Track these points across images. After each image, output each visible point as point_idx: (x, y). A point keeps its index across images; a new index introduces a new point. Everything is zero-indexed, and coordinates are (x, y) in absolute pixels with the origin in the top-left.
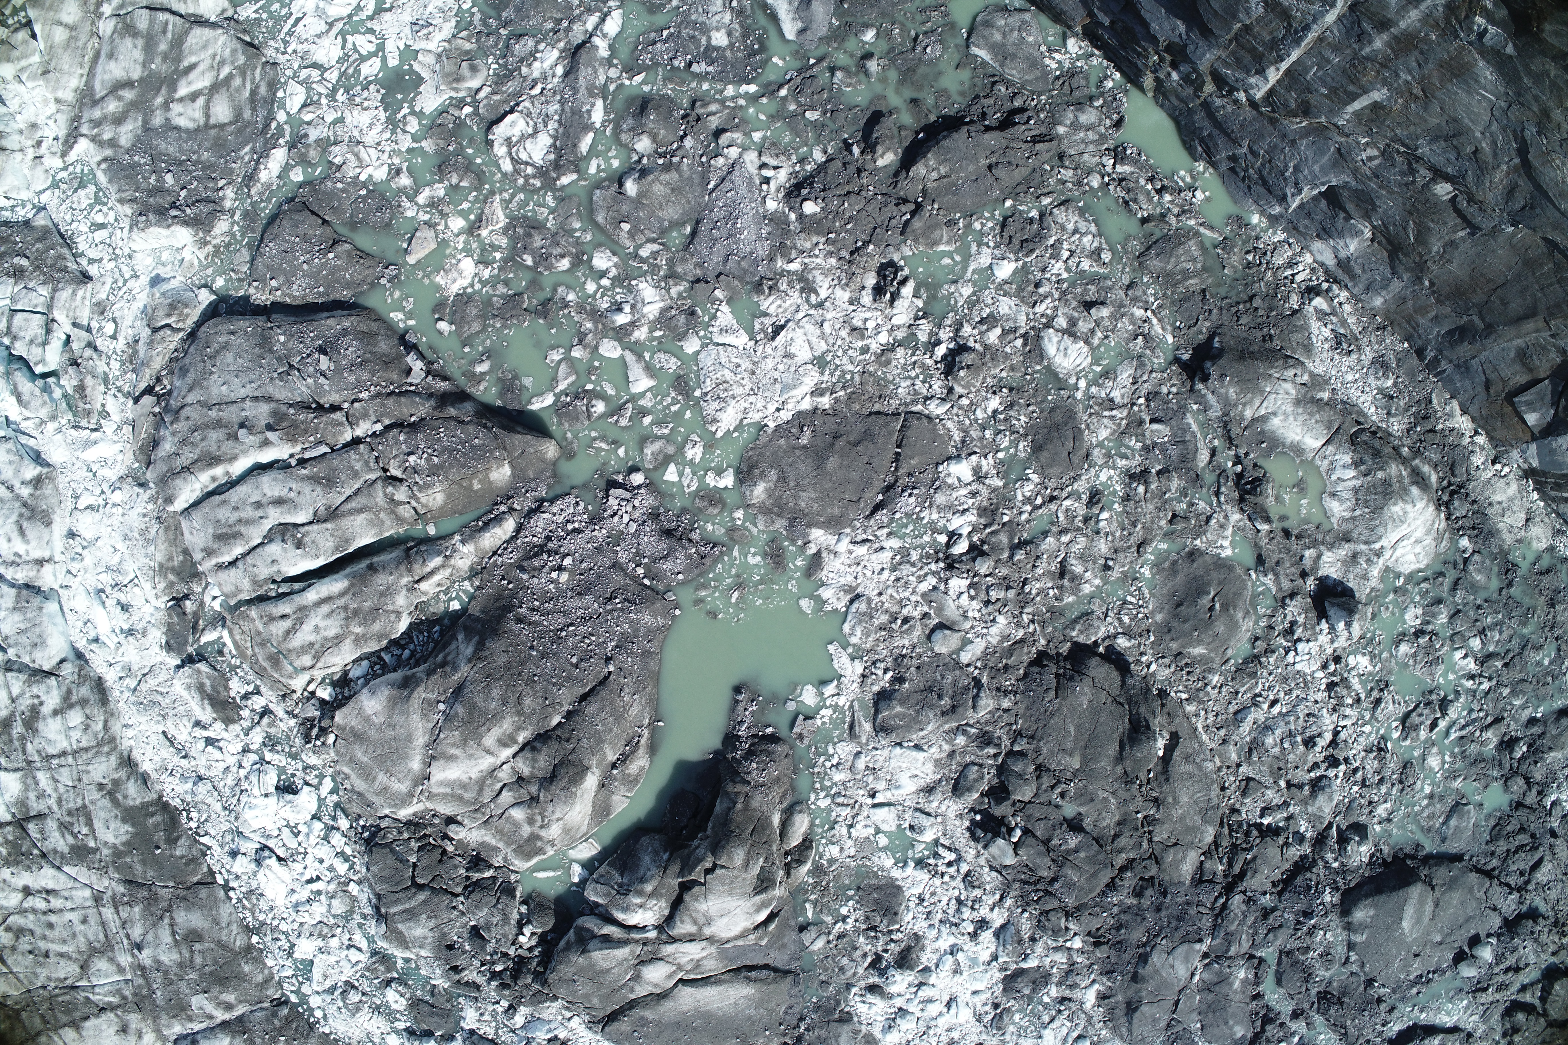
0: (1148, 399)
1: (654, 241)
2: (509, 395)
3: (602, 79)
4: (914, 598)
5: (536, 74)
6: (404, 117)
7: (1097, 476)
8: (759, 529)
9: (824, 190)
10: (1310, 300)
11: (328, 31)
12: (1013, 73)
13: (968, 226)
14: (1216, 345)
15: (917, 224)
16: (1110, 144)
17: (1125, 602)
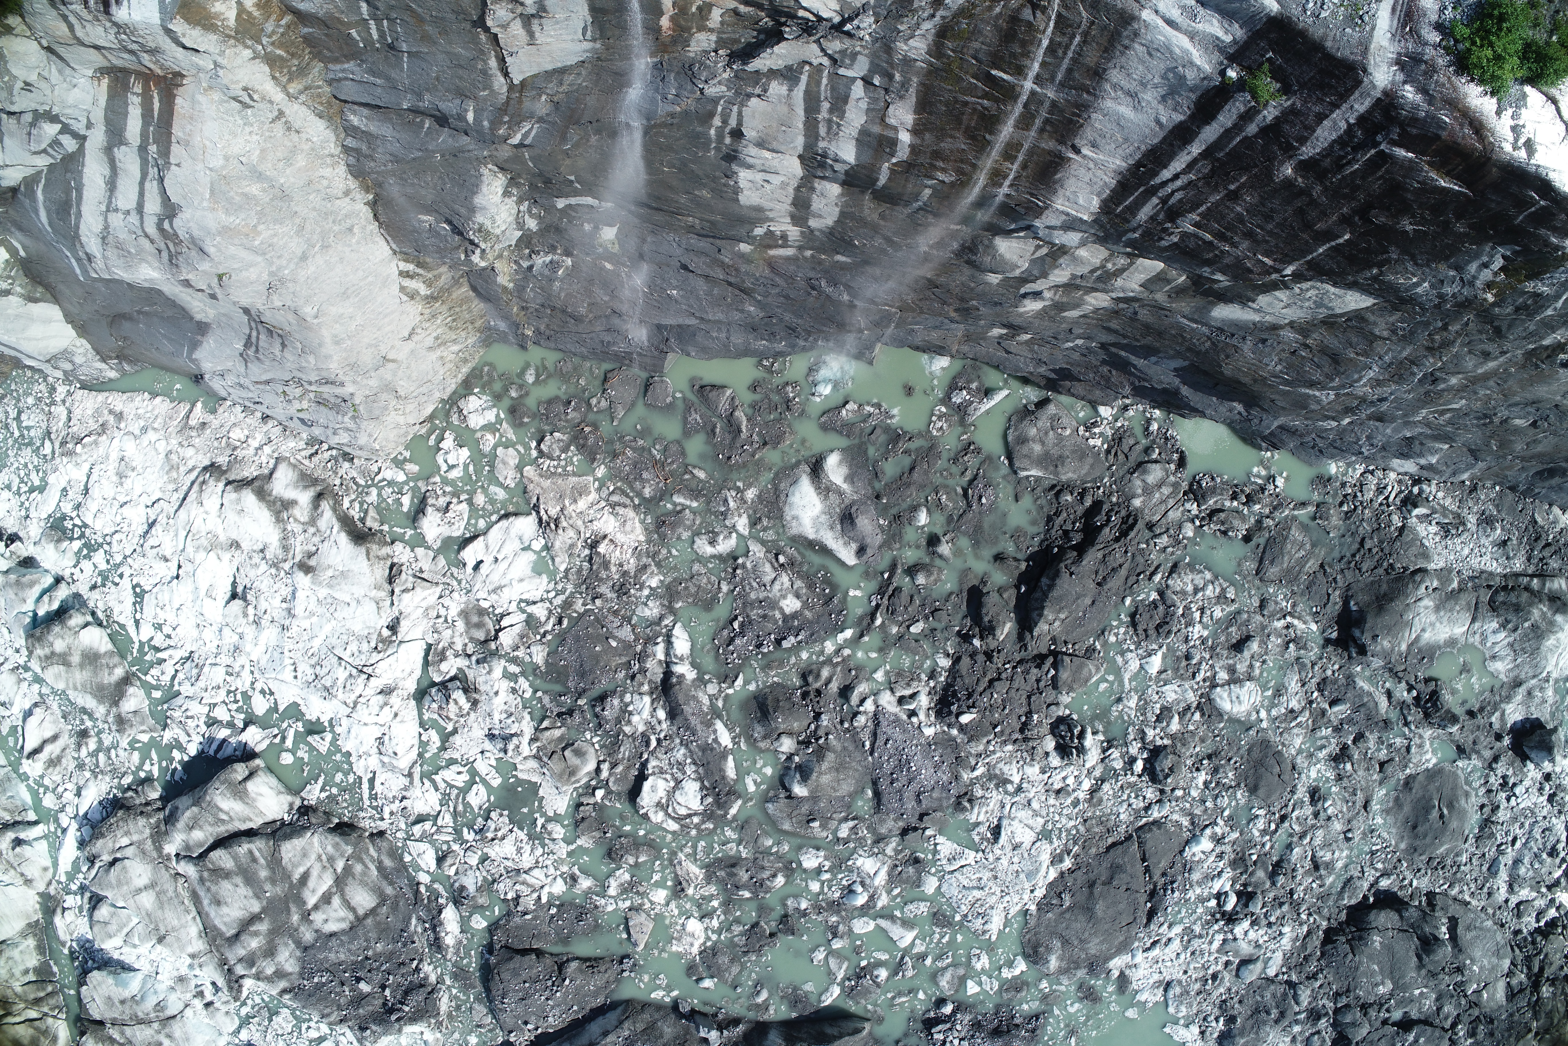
0: (1320, 690)
1: (846, 819)
2: (800, 1006)
3: (706, 701)
4: (1212, 958)
5: (641, 728)
6: (543, 826)
7: (1308, 777)
8: (1066, 985)
9: (970, 696)
10: (1410, 512)
11: (411, 782)
12: (1067, 475)
13: (1105, 644)
14: (1354, 608)
15: (1065, 675)
16: (1185, 486)
17: (1373, 853)
